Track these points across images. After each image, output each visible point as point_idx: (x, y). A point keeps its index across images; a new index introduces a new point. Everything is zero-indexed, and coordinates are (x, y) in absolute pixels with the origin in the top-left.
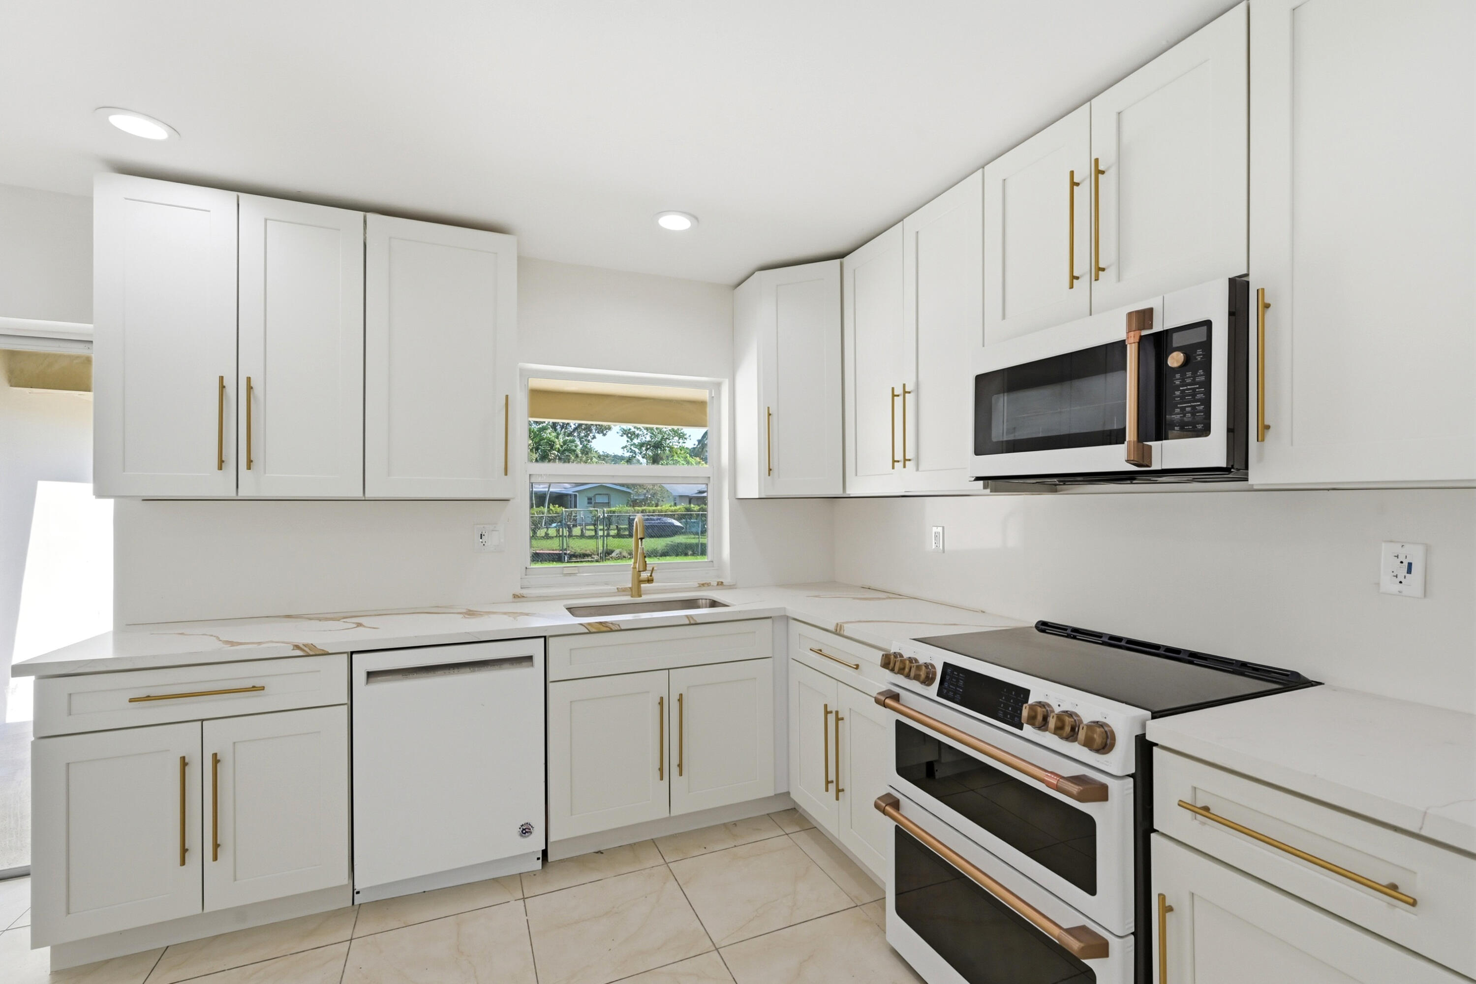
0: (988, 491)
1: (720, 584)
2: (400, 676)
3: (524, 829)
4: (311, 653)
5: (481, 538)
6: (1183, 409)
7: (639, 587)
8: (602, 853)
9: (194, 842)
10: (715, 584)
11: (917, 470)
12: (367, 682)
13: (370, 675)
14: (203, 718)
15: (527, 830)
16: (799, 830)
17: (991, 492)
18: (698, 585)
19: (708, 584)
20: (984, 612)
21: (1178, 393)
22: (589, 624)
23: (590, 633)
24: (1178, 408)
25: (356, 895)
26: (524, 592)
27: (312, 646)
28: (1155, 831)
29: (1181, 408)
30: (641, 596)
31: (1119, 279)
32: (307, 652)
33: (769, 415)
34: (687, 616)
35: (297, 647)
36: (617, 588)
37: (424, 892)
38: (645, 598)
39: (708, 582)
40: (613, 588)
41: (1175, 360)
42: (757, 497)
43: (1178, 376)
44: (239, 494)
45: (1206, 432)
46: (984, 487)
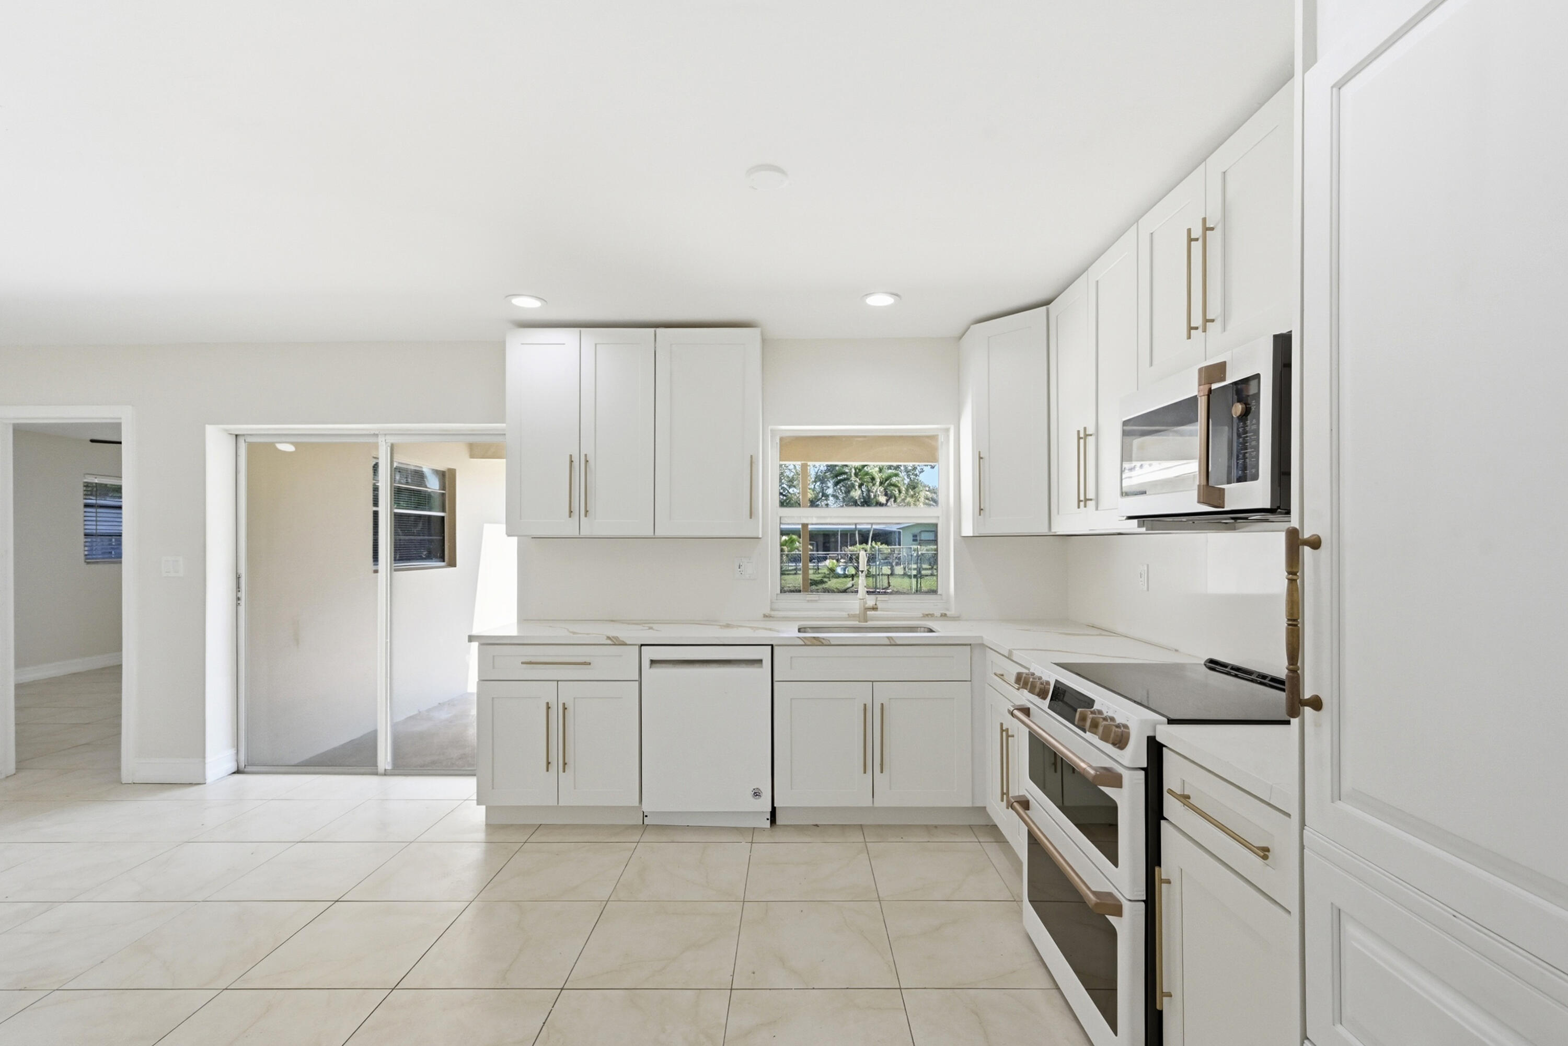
0: (1143, 530)
1: (938, 616)
2: (671, 665)
3: (755, 793)
4: (617, 643)
5: (739, 568)
7: (865, 614)
8: (818, 826)
9: (553, 759)
11: (1097, 509)
12: (650, 667)
13: (653, 662)
14: (559, 679)
15: (758, 794)
16: (993, 841)
17: (1147, 530)
18: (922, 615)
19: (932, 615)
20: (1176, 651)
22: (805, 638)
23: (805, 645)
25: (645, 818)
26: (773, 613)
27: (617, 638)
28: (1165, 819)
30: (867, 622)
31: (1224, 329)
32: (613, 642)
33: (980, 458)
34: (888, 638)
35: (608, 638)
36: (848, 614)
37: (688, 826)
38: (870, 624)
39: (931, 613)
40: (845, 614)
41: (1236, 410)
42: (972, 535)
44: (581, 534)
45: (1255, 477)
46: (1139, 526)
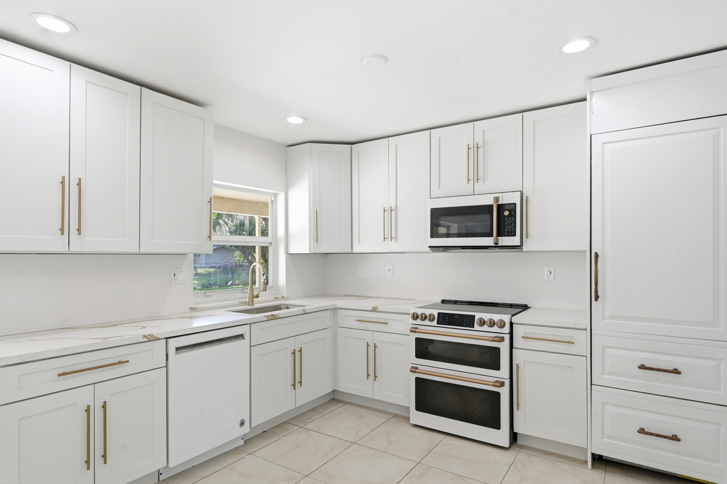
0: (431, 251)
1: (283, 297)
2: (189, 349)
3: (241, 423)
4: (151, 339)
5: (175, 276)
6: (508, 228)
7: (253, 300)
8: (266, 432)
10: (281, 298)
12: (176, 354)
13: (178, 349)
14: (94, 382)
15: (243, 423)
18: (274, 298)
19: (278, 298)
21: (506, 223)
22: (268, 316)
23: (268, 320)
24: (506, 227)
25: (160, 476)
26: (196, 306)
27: (152, 336)
28: (514, 348)
29: (507, 227)
30: (253, 305)
31: (484, 184)
32: (150, 339)
33: (317, 213)
34: (303, 310)
35: (145, 336)
36: (240, 302)
37: (193, 466)
38: (256, 306)
39: (277, 297)
40: (238, 302)
41: (506, 213)
42: (308, 253)
43: (506, 218)
45: (515, 235)
46: (430, 250)
